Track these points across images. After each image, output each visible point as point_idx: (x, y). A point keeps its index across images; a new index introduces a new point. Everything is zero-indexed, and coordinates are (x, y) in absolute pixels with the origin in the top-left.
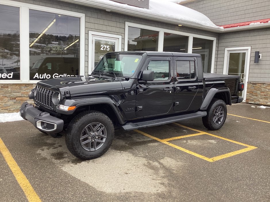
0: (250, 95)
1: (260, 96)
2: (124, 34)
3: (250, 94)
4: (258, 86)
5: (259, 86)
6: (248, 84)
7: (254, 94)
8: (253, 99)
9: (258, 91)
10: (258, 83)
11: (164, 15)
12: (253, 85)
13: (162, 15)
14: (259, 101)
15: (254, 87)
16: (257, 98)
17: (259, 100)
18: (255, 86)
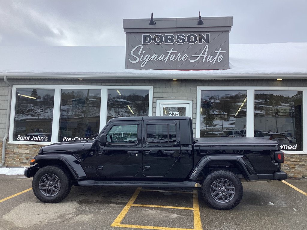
2: (196, 98)
11: (243, 73)
13: (240, 73)
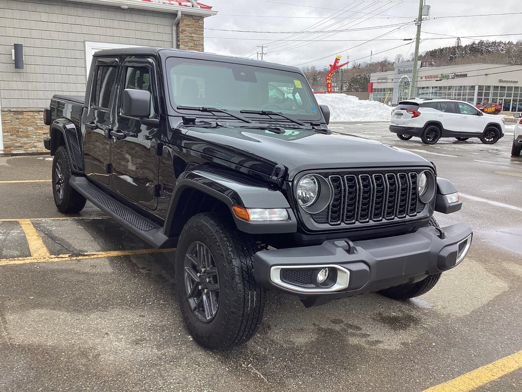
0: (12, 137)
1: (34, 137)
3: (11, 135)
4: (27, 117)
5: (30, 117)
6: (4, 113)
7: (21, 134)
8: (20, 145)
9: (29, 126)
10: (28, 110)
12: (16, 116)
14: (35, 147)
15: (17, 119)
16: (29, 142)
17: (35, 144)
18: (20, 116)
